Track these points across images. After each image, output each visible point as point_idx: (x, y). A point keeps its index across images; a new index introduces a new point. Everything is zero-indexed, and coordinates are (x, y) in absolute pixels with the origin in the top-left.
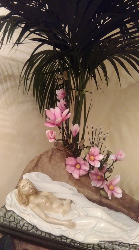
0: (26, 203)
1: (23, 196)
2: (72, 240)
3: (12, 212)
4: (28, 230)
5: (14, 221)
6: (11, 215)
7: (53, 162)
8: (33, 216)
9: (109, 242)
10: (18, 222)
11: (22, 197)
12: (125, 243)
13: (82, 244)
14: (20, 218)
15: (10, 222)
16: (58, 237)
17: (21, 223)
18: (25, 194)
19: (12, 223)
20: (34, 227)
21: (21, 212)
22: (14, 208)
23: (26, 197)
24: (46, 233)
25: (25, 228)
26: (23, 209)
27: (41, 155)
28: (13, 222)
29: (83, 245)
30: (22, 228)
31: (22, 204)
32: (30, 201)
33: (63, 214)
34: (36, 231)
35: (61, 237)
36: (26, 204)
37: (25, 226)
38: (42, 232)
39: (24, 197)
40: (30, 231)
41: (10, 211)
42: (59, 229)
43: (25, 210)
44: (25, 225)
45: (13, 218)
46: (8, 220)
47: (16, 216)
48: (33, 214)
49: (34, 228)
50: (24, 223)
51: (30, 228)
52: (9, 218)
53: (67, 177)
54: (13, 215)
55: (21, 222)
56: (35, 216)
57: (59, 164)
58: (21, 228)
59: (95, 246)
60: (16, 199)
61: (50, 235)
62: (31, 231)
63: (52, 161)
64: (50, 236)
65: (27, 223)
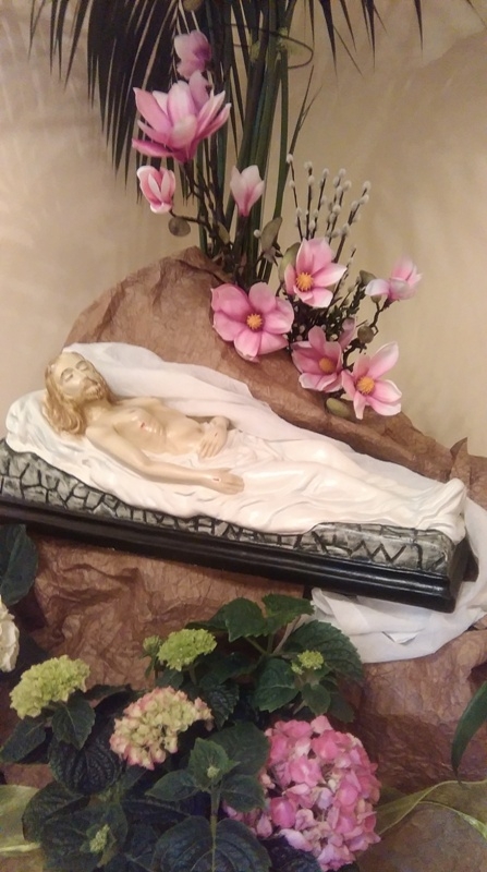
0: (75, 426)
1: (66, 405)
2: (230, 525)
3: (29, 457)
4: (85, 507)
5: (40, 485)
6: (28, 465)
7: (165, 307)
8: (101, 463)
9: (349, 526)
10: (53, 486)
11: (61, 409)
12: (400, 528)
13: (263, 534)
14: (56, 474)
15: (24, 487)
16: (186, 520)
17: (64, 489)
18: (72, 401)
19: (32, 489)
20: (104, 496)
21: (62, 456)
22: (34, 443)
23: (75, 409)
24: (146, 511)
25: (75, 504)
26: (68, 447)
27: (124, 285)
28: (34, 486)
29: (266, 537)
30: (65, 502)
31: (64, 429)
32: (88, 419)
33: (203, 454)
34: (115, 509)
35: (196, 519)
36: (77, 429)
37: (76, 497)
38: (133, 508)
39: (70, 409)
40: (93, 509)
41: (21, 454)
42: (190, 495)
43: (74, 449)
44: (77, 492)
45: (35, 475)
46: (17, 482)
47: (43, 468)
48: (104, 459)
49: (106, 500)
50: (71, 486)
51: (93, 500)
52: (19, 475)
53: (217, 354)
54: (33, 466)
55: (60, 484)
56: (108, 463)
57: (188, 313)
58: (61, 503)
59: (303, 540)
60: (44, 416)
61: (160, 517)
62: (95, 511)
63: (163, 303)
64: (159, 521)
65: (82, 485)
